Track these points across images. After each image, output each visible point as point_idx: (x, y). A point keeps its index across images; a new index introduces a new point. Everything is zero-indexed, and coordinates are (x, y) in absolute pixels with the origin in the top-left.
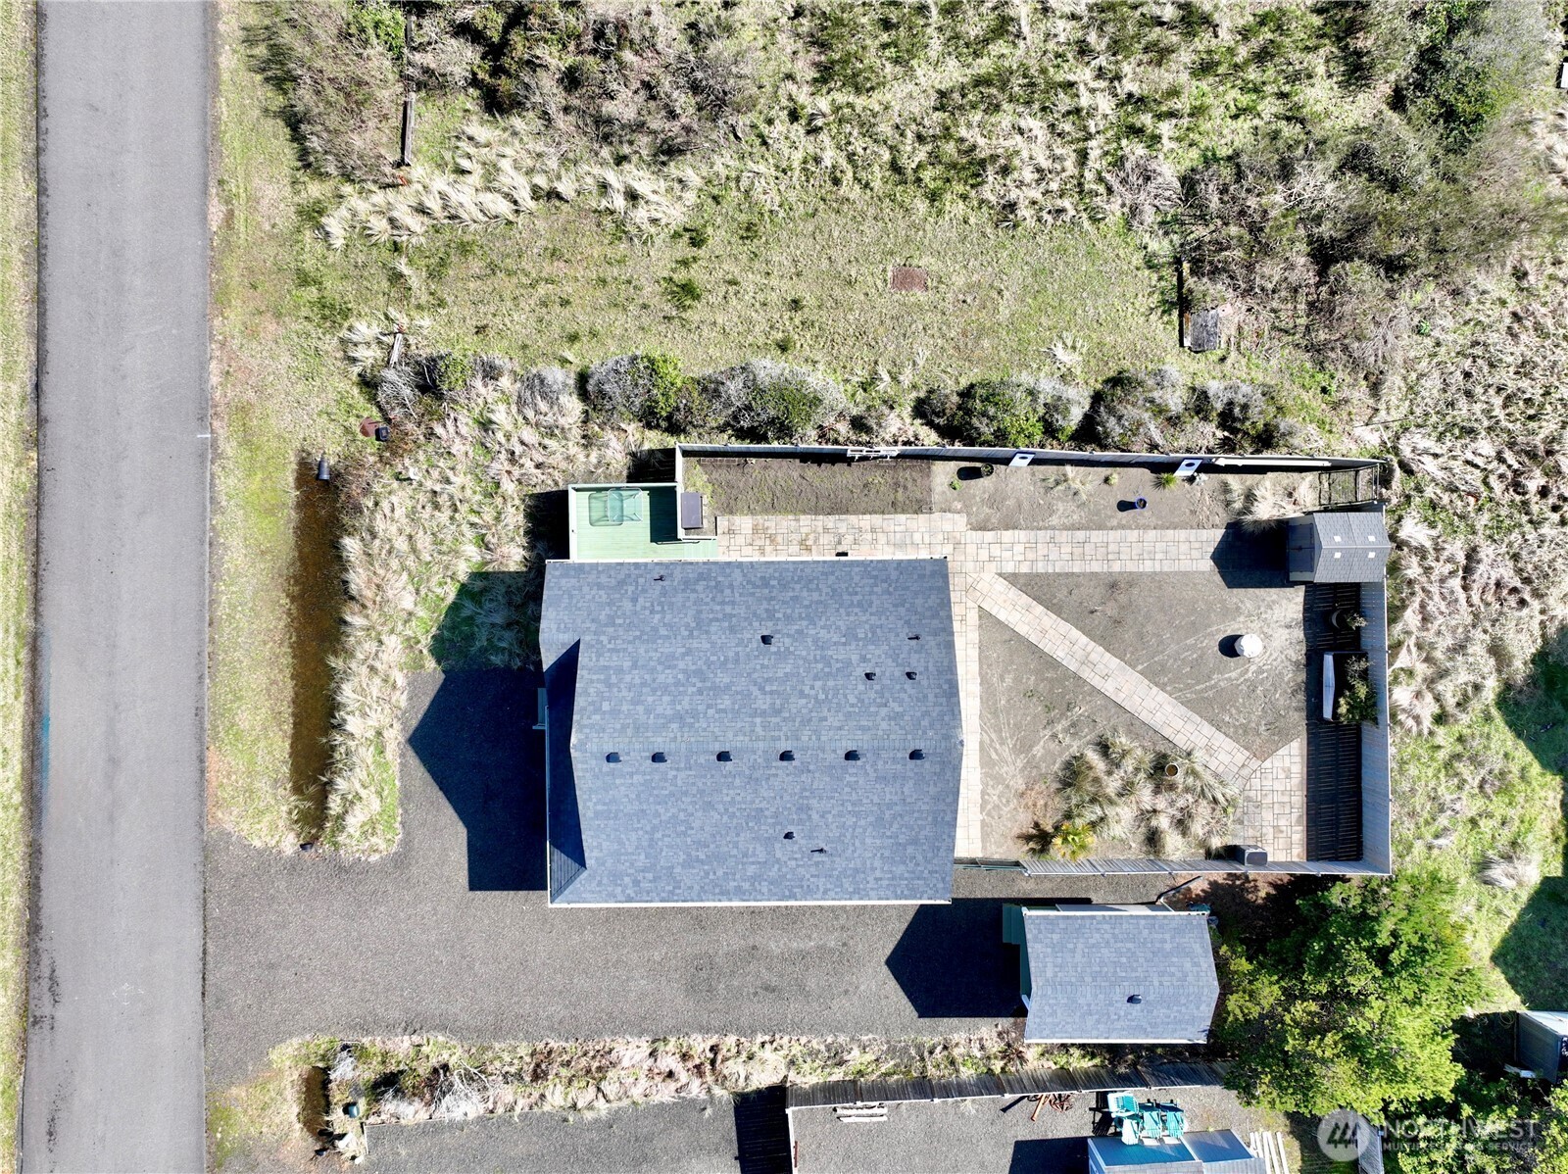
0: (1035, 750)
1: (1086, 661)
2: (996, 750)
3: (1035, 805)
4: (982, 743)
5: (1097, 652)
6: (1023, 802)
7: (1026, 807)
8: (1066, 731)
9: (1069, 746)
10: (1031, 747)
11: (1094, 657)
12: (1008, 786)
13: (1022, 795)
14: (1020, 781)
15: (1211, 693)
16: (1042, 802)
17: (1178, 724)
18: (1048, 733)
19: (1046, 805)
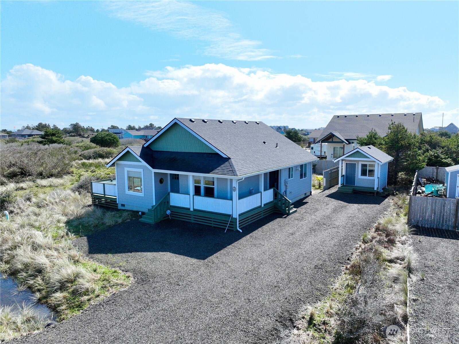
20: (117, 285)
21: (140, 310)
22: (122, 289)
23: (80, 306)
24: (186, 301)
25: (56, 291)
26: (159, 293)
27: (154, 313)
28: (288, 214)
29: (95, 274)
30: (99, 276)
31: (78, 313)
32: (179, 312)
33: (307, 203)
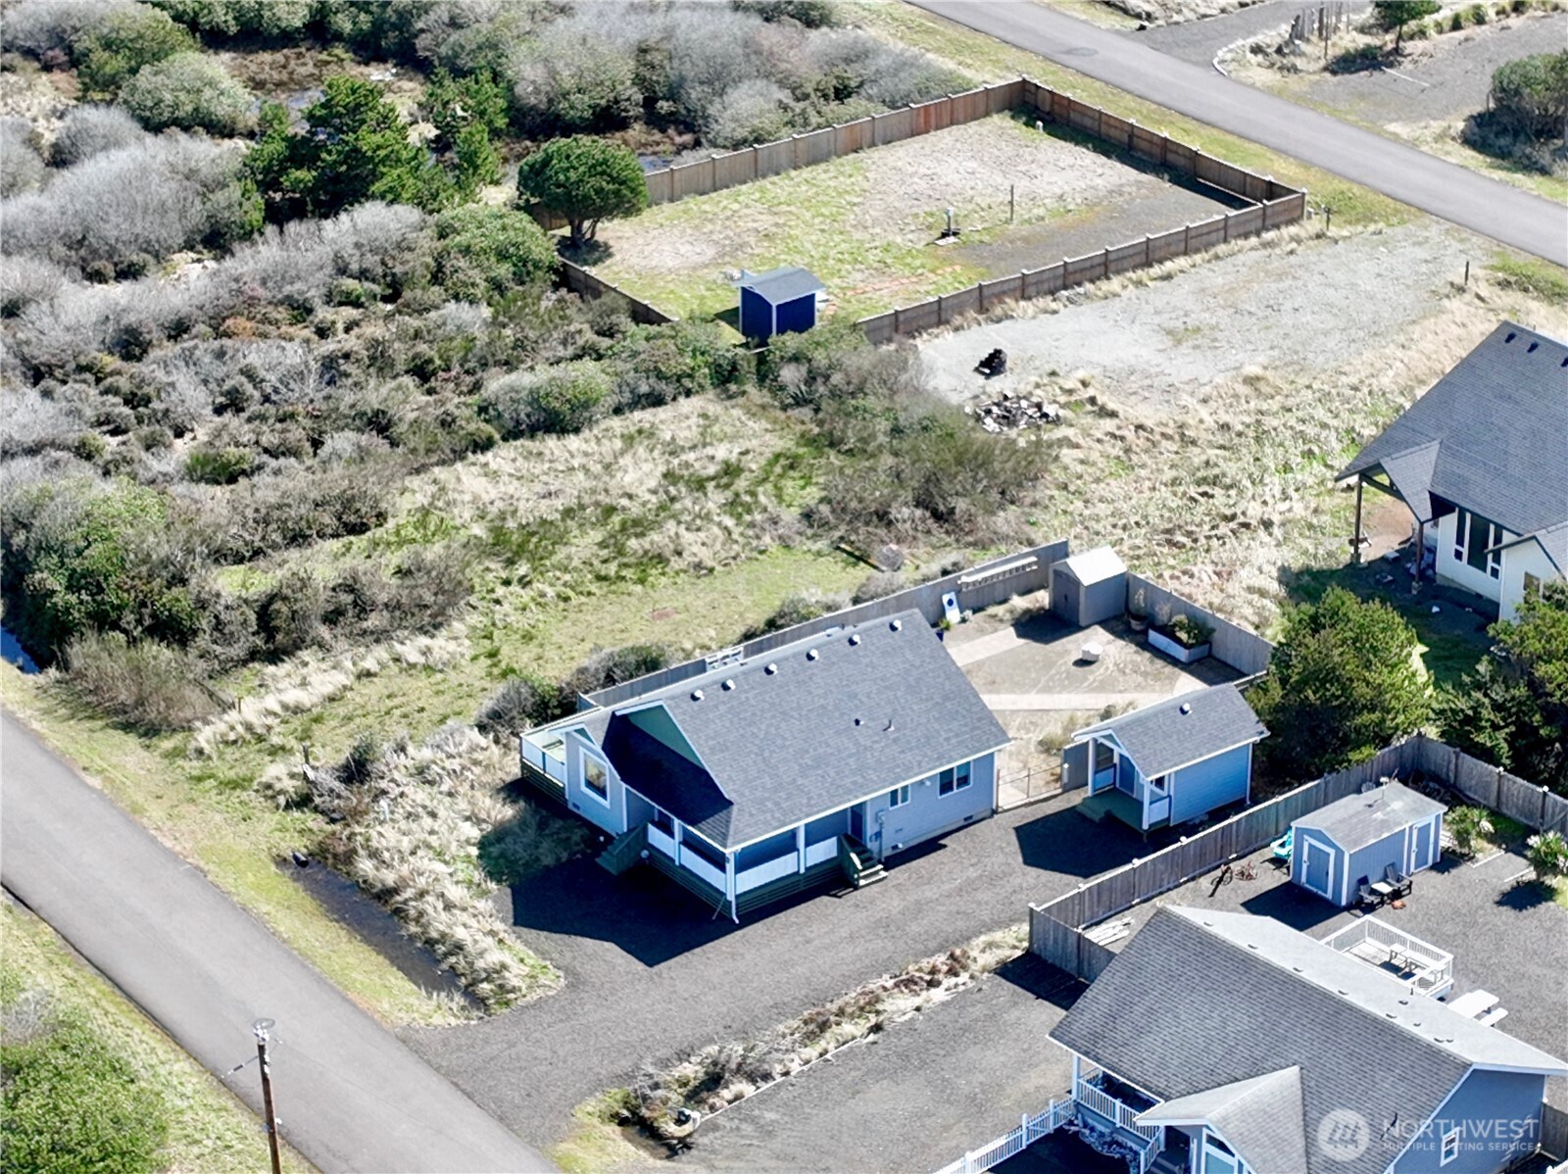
15: (1097, 683)
20: (545, 986)
21: (561, 1021)
22: (550, 993)
23: (507, 1003)
24: (605, 1020)
25: (482, 981)
26: (583, 1005)
27: (572, 1026)
28: (856, 888)
29: (522, 966)
30: (527, 969)
31: (505, 1011)
32: (595, 1029)
33: (945, 846)
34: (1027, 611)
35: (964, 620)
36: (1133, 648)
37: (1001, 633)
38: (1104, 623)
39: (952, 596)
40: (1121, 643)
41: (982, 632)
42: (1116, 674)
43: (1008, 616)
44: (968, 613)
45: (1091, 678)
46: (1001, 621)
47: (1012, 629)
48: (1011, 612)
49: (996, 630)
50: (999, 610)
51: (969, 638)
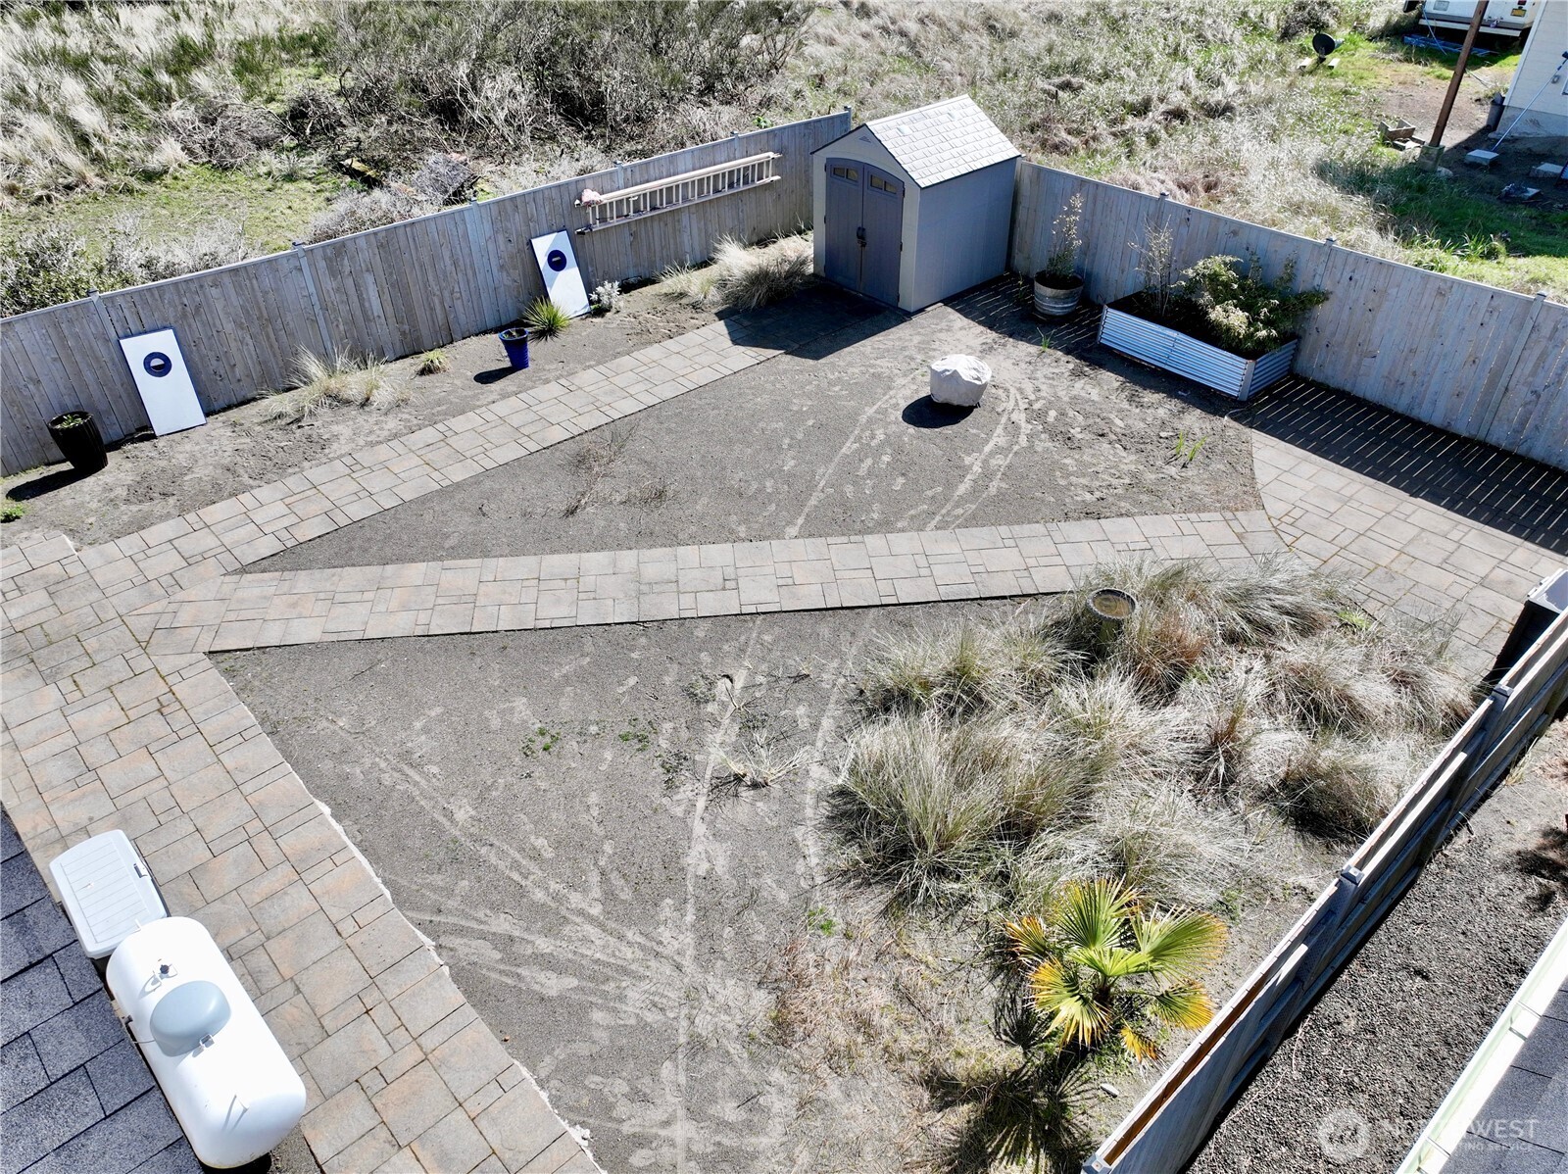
0: (695, 861)
1: (641, 588)
2: (548, 963)
3: (863, 1024)
4: (466, 978)
5: (656, 562)
6: (809, 1052)
7: (838, 1058)
8: (744, 748)
9: (795, 777)
10: (673, 863)
11: (650, 572)
12: (698, 1046)
13: (782, 1029)
14: (730, 991)
15: (994, 487)
16: (878, 997)
17: (1009, 559)
18: (693, 793)
19: (905, 996)
34: (760, 278)
35: (599, 310)
36: (1067, 363)
37: (691, 337)
38: (960, 300)
39: (560, 241)
40: (1024, 349)
41: (643, 336)
42: (1044, 444)
43: (715, 295)
44: (608, 291)
45: (974, 463)
46: (696, 307)
47: (721, 326)
48: (723, 284)
49: (681, 330)
50: (694, 282)
51: (606, 353)
